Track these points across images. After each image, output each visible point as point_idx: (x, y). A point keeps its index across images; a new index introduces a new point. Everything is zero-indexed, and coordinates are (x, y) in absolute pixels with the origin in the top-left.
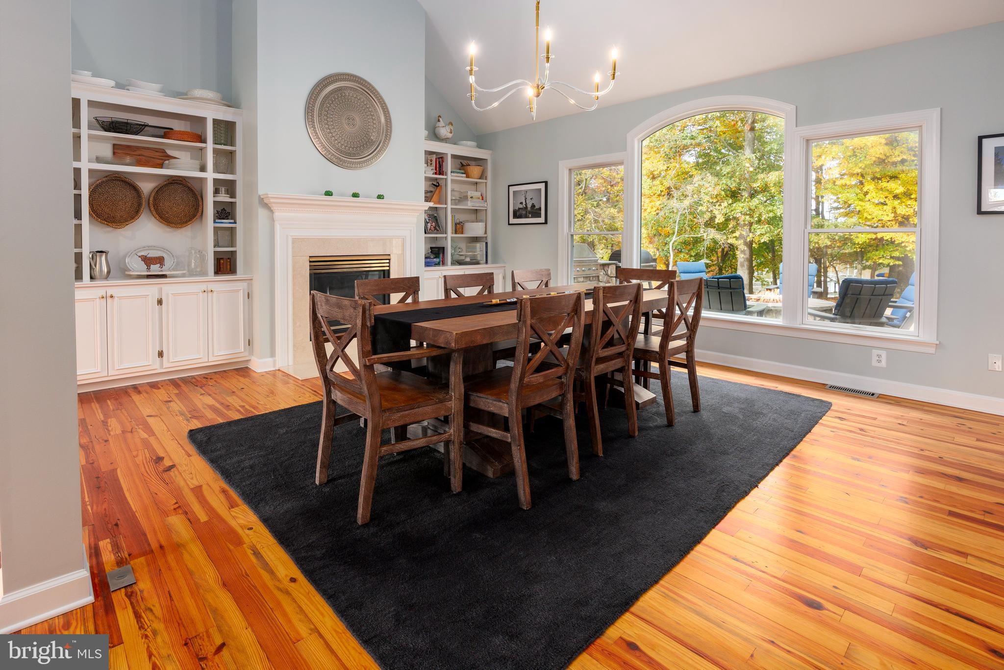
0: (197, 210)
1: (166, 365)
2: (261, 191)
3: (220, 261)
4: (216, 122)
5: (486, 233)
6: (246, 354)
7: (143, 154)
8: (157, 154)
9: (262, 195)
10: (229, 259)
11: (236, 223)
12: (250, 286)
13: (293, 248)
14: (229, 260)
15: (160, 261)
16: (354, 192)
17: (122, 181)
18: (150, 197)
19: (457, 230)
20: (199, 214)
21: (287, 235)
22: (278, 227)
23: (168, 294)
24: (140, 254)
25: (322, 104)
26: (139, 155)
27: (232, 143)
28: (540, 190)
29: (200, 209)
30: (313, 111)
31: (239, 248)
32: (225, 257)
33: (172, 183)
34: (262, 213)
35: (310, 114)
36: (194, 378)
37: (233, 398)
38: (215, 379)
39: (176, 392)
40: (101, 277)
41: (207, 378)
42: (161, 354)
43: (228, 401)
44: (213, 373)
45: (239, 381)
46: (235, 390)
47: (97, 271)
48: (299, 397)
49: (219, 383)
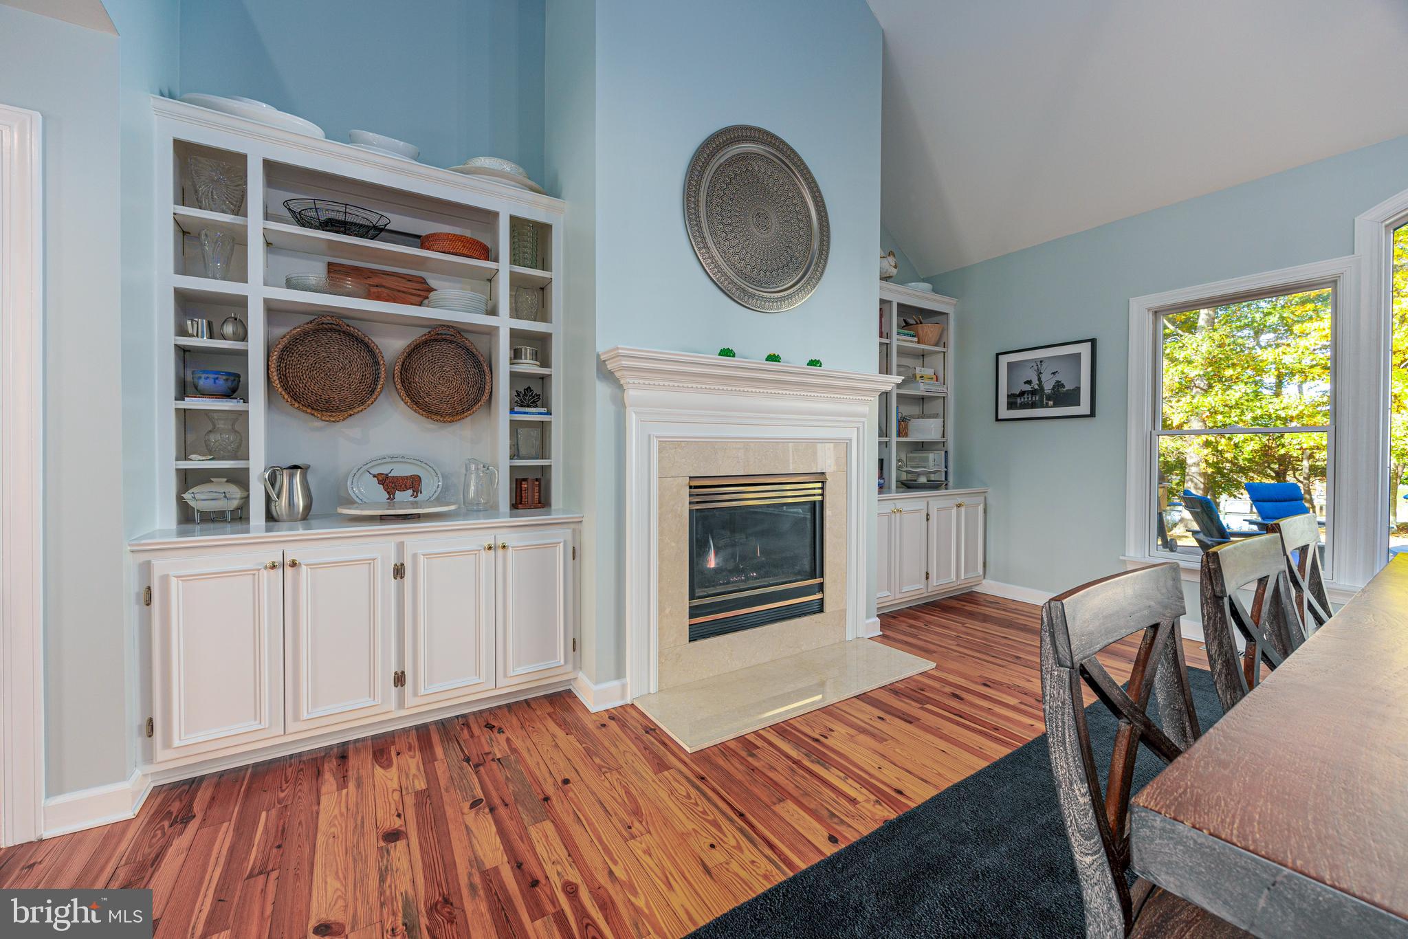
0: (481, 390)
1: (410, 700)
2: (602, 346)
3: (521, 484)
4: (516, 222)
5: (944, 435)
6: (569, 667)
7: (384, 284)
8: (410, 285)
9: (605, 353)
10: (537, 480)
11: (551, 414)
12: (576, 534)
13: (660, 461)
14: (537, 483)
15: (413, 484)
16: (772, 353)
17: (344, 332)
18: (395, 364)
20: (485, 398)
21: (649, 436)
22: (632, 420)
23: (415, 556)
24: (374, 472)
25: (713, 184)
26: (377, 286)
27: (544, 264)
28: (1076, 355)
29: (487, 387)
30: (697, 192)
31: (557, 460)
32: (531, 476)
33: (436, 340)
34: (602, 390)
35: (693, 200)
36: (467, 725)
37: (547, 837)
38: (508, 734)
39: (421, 785)
40: (292, 517)
41: (491, 727)
42: (400, 679)
43: (533, 849)
44: (506, 709)
45: (557, 746)
46: (550, 790)
47: (282, 505)
48: (712, 846)
49: (514, 751)
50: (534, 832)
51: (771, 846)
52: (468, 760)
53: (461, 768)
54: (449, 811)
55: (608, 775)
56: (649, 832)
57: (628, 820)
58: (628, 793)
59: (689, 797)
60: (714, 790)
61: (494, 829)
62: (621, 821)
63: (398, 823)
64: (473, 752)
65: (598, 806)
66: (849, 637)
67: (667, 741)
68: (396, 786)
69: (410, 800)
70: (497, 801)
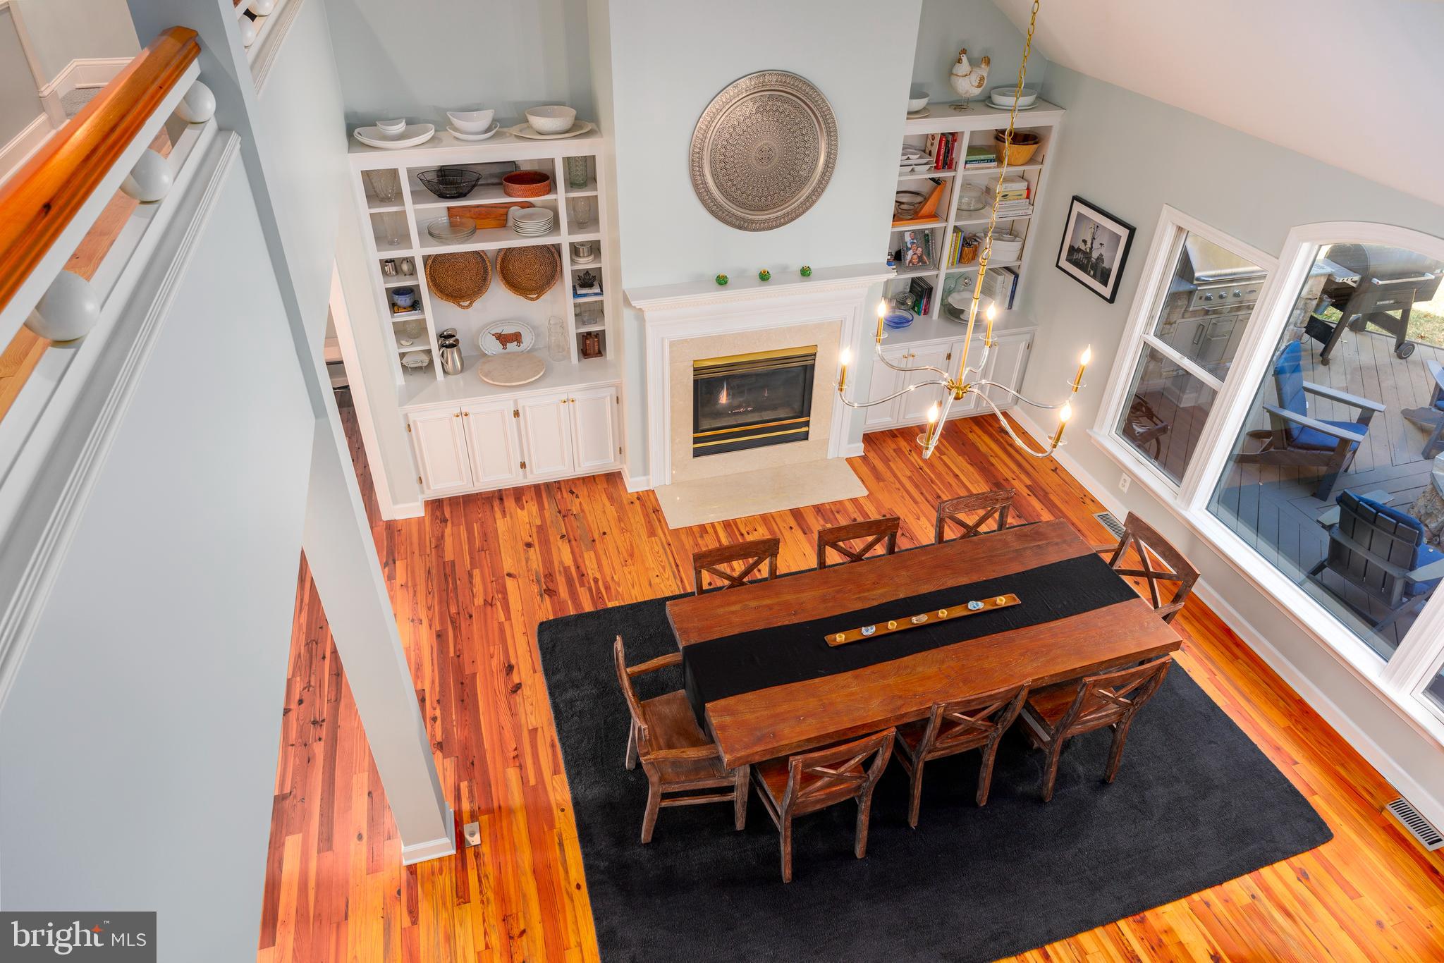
0: (554, 268)
1: (529, 476)
3: (584, 342)
4: (567, 160)
5: (1020, 258)
6: (617, 463)
10: (596, 337)
11: (603, 296)
12: (619, 390)
13: (671, 352)
14: (597, 339)
15: (516, 338)
18: (497, 257)
19: (964, 256)
20: (558, 274)
21: (662, 336)
22: (649, 329)
24: (493, 332)
27: (592, 186)
28: (1118, 238)
29: (559, 268)
31: (609, 327)
32: (590, 338)
34: (628, 312)
36: (559, 488)
37: (590, 558)
38: (581, 499)
39: (538, 522)
40: (456, 373)
41: (572, 492)
42: (523, 465)
43: (584, 562)
44: (581, 481)
45: (604, 512)
46: (596, 536)
47: (449, 367)
48: (657, 576)
49: (583, 511)
50: (586, 555)
51: (682, 581)
52: (560, 512)
53: (557, 517)
54: (551, 538)
55: (625, 534)
56: (634, 565)
57: (627, 558)
58: (631, 545)
59: (658, 553)
60: (672, 552)
61: (569, 550)
62: (624, 557)
63: (530, 540)
64: (563, 508)
65: (616, 548)
66: (830, 456)
67: (662, 521)
68: (528, 521)
69: (534, 530)
70: (572, 537)
